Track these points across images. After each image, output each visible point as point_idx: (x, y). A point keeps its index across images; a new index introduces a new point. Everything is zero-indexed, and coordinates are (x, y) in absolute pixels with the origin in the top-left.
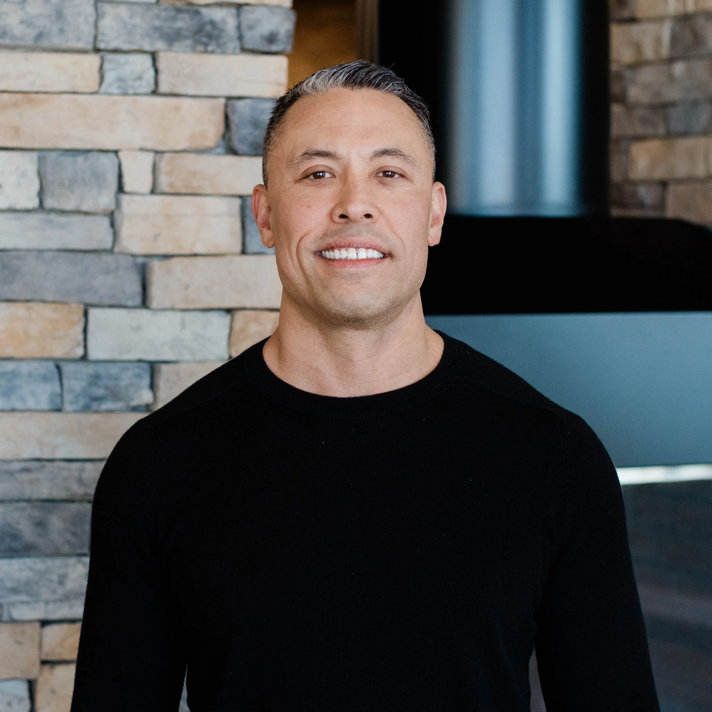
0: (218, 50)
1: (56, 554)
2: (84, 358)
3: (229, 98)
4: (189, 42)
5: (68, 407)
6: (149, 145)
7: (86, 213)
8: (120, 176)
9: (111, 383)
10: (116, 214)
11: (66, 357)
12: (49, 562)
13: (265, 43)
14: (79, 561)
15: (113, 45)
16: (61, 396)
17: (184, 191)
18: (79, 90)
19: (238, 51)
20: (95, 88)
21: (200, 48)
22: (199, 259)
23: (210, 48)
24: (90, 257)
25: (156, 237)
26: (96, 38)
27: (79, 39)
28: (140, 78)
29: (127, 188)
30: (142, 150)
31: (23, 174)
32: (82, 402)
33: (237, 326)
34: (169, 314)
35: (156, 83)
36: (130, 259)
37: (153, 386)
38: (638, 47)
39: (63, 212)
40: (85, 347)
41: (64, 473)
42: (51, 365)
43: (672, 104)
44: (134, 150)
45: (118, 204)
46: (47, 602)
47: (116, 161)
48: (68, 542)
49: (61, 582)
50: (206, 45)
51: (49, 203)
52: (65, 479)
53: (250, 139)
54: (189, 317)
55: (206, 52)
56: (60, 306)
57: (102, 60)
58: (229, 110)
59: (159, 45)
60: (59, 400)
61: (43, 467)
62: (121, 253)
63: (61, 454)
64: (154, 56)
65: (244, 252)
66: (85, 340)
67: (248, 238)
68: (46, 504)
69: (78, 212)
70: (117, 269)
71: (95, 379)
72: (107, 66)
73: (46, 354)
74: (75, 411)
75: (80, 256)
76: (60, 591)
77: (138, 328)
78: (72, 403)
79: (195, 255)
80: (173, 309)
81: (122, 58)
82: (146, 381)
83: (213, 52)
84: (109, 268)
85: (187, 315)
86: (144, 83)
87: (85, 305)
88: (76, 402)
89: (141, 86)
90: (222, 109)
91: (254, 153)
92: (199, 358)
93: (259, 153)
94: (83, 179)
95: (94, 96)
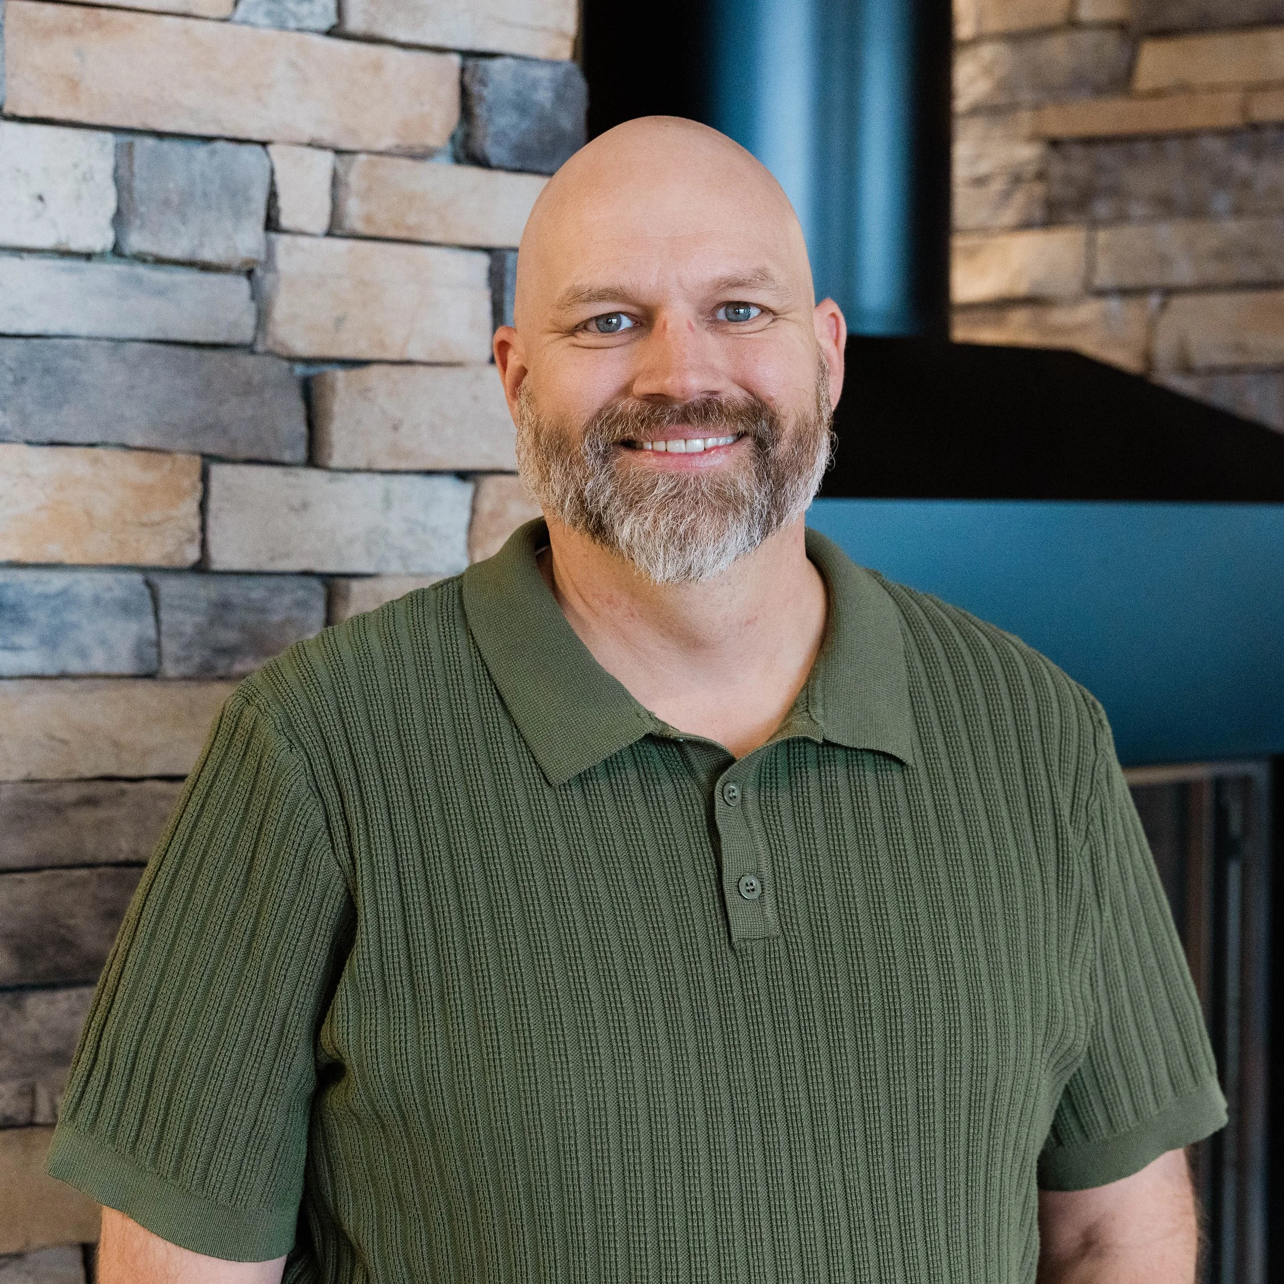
2: (201, 568)
3: (467, 54)
5: (170, 669)
6: (327, 135)
7: (206, 267)
8: (273, 196)
9: (251, 619)
10: (259, 272)
11: (164, 563)
16: (158, 644)
17: (391, 233)
18: (196, 11)
20: (225, 11)
22: (421, 369)
24: (213, 358)
25: (339, 322)
29: (285, 221)
30: (310, 145)
31: (86, 178)
32: (196, 658)
33: (486, 505)
34: (363, 478)
35: (340, 10)
36: (286, 365)
39: (160, 262)
40: (204, 543)
42: (137, 580)
44: (300, 144)
45: (269, 251)
47: (266, 165)
51: (132, 241)
53: (514, 136)
54: (398, 485)
56: (156, 458)
58: (468, 80)
60: (154, 650)
61: (123, 792)
62: (269, 353)
66: (203, 528)
68: (127, 871)
69: (191, 264)
70: (264, 385)
71: (224, 606)
73: (127, 560)
74: (186, 678)
75: (193, 353)
77: (305, 506)
78: (178, 660)
79: (409, 363)
80: (369, 471)
82: (318, 615)
84: (249, 383)
85: (396, 480)
86: (318, 9)
87: (204, 456)
88: (187, 659)
89: (312, 14)
90: (455, 75)
91: (518, 165)
92: (414, 569)
93: (528, 165)
94: (205, 194)
95: (226, 26)
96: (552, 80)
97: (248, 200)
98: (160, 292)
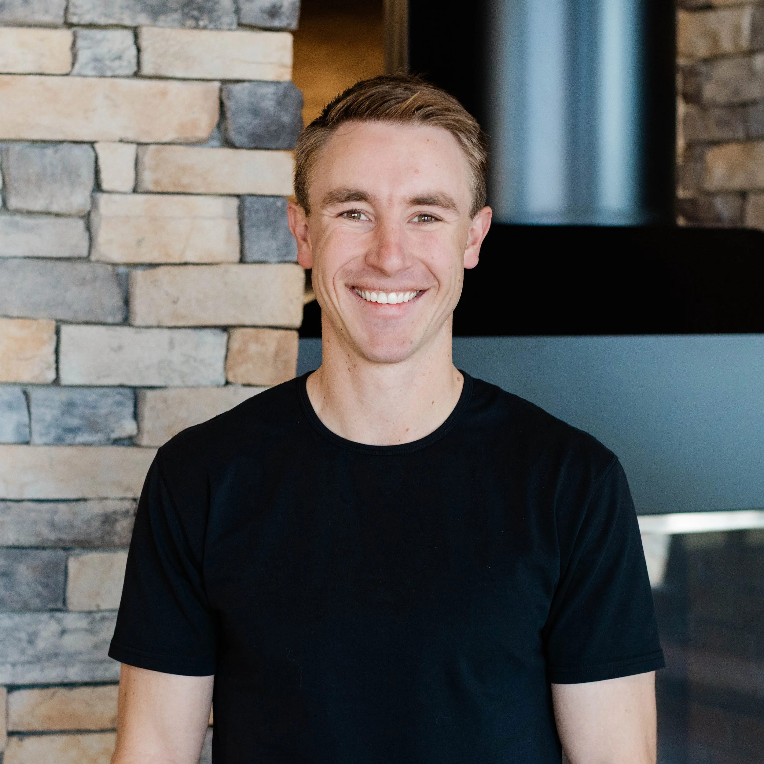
0: (211, 26)
1: (25, 609)
2: (56, 382)
3: (224, 82)
4: (177, 16)
5: (36, 439)
6: (131, 135)
7: (57, 215)
8: (97, 172)
9: (88, 412)
10: (93, 215)
11: (34, 381)
12: (17, 618)
13: (266, 16)
14: (52, 617)
15: (87, 19)
16: (30, 426)
17: (171, 190)
18: (47, 72)
19: (235, 26)
20: (67, 70)
21: (190, 23)
22: (190, 268)
23: (201, 23)
24: (62, 266)
25: (139, 242)
26: (66, 9)
27: (47, 12)
28: (119, 58)
29: (105, 186)
30: (121, 141)
32: (53, 434)
33: (235, 346)
34: (156, 331)
35: (139, 63)
36: (110, 268)
37: (136, 416)
38: (714, 38)
39: (30, 213)
40: (57, 369)
41: (33, 515)
42: (18, 391)
43: (754, 103)
44: (114, 142)
45: (94, 203)
46: (14, 665)
47: (92, 154)
48: (39, 595)
49: (31, 642)
50: (197, 19)
51: (14, 202)
52: (35, 522)
53: (249, 129)
54: (178, 335)
55: (196, 27)
56: (28, 322)
57: (75, 36)
58: (224, 97)
59: (142, 19)
60: (27, 430)
61: (9, 508)
62: (99, 261)
63: (30, 493)
64: (136, 32)
65: (242, 261)
66: (57, 361)
67: (247, 245)
68: (13, 551)
69: (49, 213)
70: (95, 279)
71: (70, 405)
72: (80, 43)
73: (11, 379)
74: (46, 444)
75: (50, 264)
76: (30, 651)
77: (120, 348)
78: (41, 435)
79: (186, 264)
80: (159, 327)
81: (98, 34)
82: (129, 409)
83: (205, 28)
84: (84, 279)
85: (177, 333)
86: (125, 63)
87: (57, 321)
88: (47, 434)
89: (120, 67)
90: (216, 94)
91: (253, 145)
92: (190, 383)
93: (260, 145)
94: (53, 175)
95: (66, 78)
96: (275, 94)
97: (79, 176)
98: (30, 230)
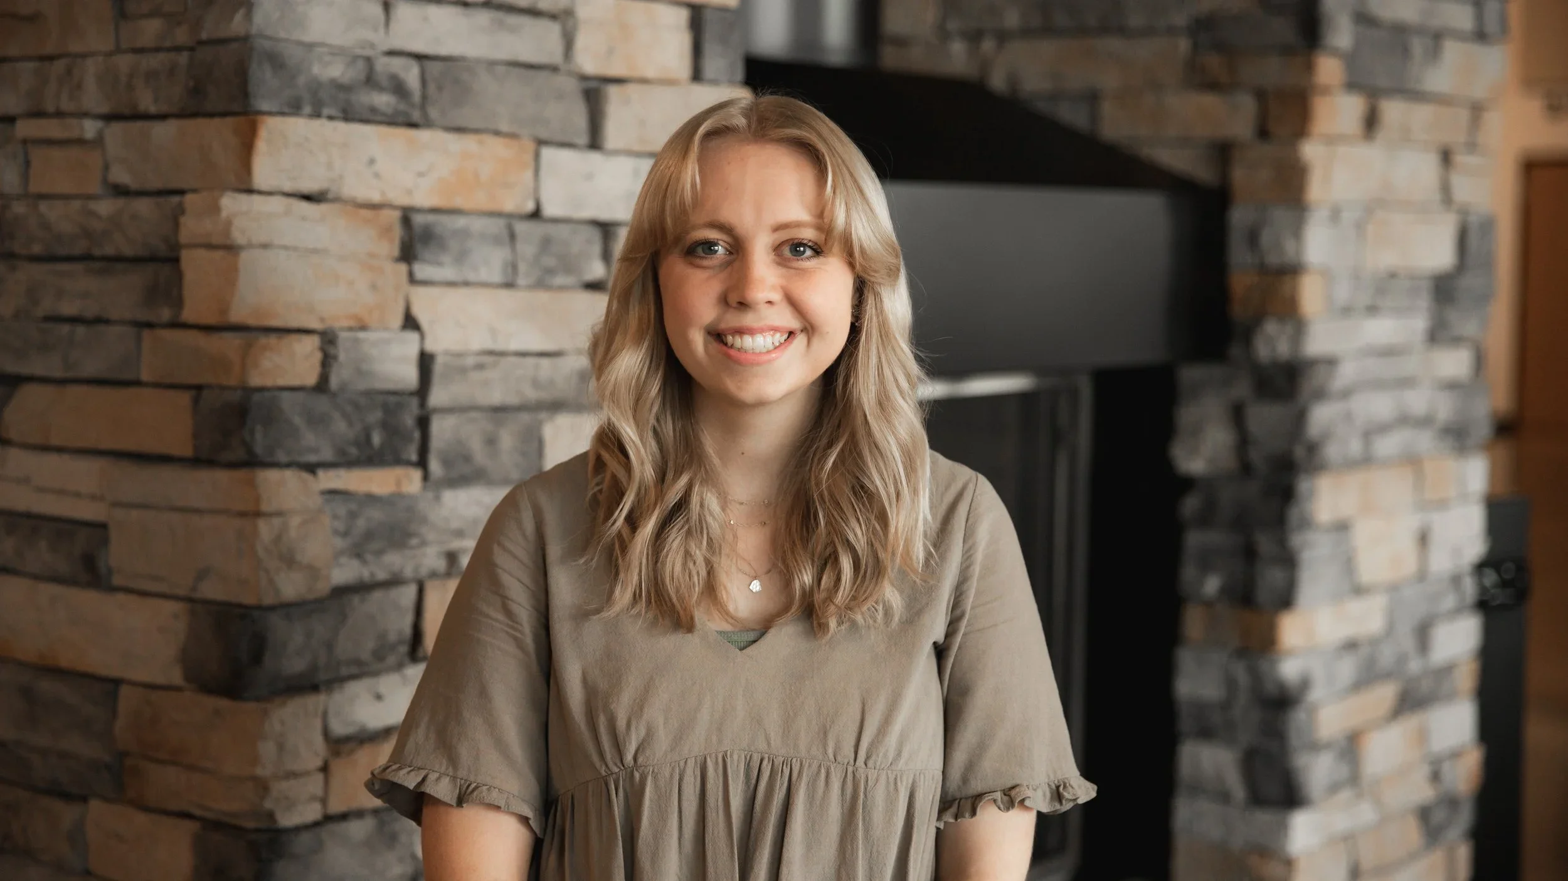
2: (536, 215)
5: (521, 281)
7: (538, 14)
9: (562, 250)
11: (517, 211)
16: (514, 265)
25: (610, 51)
32: (535, 273)
36: (576, 82)
37: (606, 255)
40: (537, 198)
41: (518, 371)
42: (501, 223)
52: (519, 380)
56: (513, 141)
60: (512, 270)
62: (569, 73)
63: (514, 345)
65: (695, 78)
68: (498, 414)
69: (531, 11)
71: (547, 241)
73: (496, 209)
74: (529, 288)
75: (530, 72)
77: (589, 177)
78: (525, 276)
79: (647, 81)
80: (626, 152)
82: (599, 250)
84: (558, 93)
87: (537, 140)
88: (530, 274)
